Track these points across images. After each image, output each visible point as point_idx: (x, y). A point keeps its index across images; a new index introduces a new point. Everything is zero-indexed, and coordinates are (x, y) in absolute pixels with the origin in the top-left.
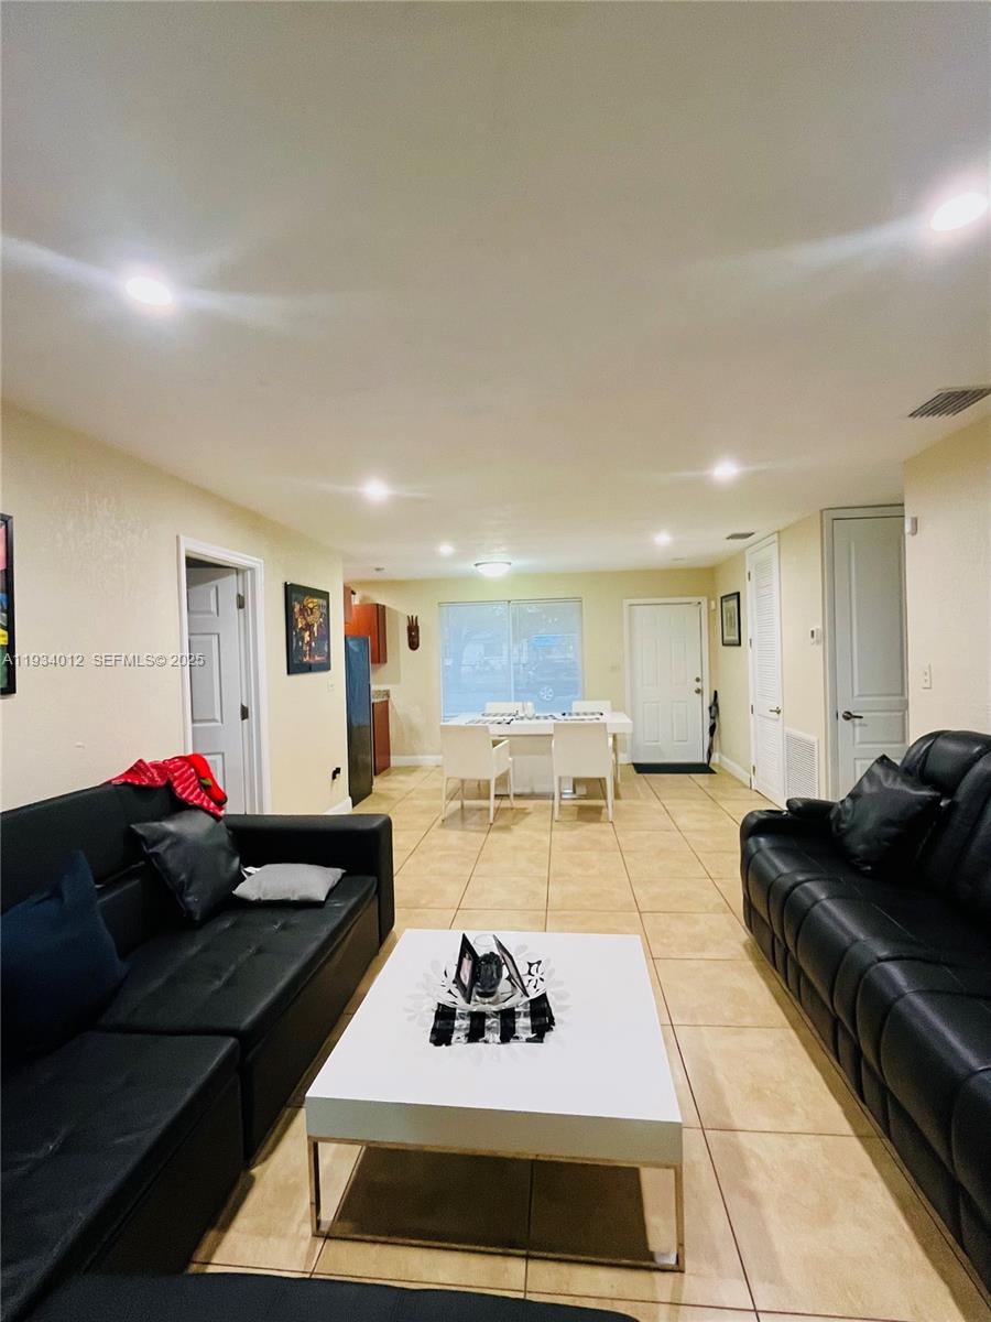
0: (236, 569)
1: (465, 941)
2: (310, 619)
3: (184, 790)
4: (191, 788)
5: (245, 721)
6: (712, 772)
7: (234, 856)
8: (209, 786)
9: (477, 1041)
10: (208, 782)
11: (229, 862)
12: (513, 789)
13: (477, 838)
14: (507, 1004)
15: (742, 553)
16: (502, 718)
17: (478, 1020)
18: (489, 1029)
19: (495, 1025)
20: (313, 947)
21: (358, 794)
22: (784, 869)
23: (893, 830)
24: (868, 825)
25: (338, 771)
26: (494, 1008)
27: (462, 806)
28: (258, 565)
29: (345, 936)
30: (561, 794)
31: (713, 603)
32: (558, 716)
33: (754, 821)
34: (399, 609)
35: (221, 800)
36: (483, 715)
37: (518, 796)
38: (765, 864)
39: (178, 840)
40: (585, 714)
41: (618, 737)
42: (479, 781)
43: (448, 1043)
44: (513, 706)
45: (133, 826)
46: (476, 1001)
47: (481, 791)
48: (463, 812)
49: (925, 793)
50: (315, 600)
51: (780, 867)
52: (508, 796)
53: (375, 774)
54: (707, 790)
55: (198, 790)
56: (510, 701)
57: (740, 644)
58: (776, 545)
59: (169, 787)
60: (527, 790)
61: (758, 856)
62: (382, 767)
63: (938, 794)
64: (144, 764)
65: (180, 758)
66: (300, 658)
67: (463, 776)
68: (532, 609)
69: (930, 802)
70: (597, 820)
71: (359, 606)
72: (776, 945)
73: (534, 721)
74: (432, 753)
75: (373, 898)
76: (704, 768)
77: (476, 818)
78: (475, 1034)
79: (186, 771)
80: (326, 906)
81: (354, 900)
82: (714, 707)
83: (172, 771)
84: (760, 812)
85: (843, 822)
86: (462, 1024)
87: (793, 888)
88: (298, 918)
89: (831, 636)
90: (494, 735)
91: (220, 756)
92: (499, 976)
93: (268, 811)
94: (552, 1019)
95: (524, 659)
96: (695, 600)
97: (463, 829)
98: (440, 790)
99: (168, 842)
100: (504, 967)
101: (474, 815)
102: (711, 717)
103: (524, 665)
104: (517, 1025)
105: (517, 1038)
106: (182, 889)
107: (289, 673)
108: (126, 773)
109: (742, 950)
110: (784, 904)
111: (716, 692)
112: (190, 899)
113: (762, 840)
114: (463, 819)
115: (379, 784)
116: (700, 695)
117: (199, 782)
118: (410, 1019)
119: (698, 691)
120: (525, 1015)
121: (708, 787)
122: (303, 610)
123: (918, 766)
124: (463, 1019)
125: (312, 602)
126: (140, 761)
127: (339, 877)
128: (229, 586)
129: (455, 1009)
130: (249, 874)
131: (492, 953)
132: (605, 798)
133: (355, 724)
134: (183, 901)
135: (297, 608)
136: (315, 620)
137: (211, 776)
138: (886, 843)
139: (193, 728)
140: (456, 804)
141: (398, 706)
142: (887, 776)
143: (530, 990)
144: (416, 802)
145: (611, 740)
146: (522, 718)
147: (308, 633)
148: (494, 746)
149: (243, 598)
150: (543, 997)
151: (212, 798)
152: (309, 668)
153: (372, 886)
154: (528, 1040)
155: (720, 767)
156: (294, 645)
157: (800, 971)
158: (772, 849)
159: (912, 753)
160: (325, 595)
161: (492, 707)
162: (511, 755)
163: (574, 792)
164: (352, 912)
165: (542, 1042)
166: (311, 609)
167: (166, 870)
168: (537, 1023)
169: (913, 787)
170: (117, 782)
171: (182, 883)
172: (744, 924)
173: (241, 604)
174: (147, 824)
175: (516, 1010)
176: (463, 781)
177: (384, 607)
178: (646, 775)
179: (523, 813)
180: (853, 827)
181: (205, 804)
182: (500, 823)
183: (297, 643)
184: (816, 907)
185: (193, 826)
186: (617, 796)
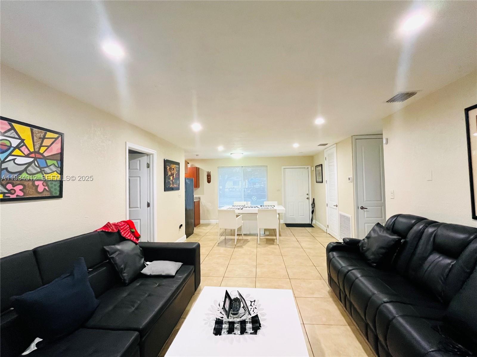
0: (147, 154)
1: (227, 292)
2: (172, 172)
3: (125, 233)
4: (127, 232)
5: (149, 208)
6: (313, 227)
7: (142, 258)
8: (134, 232)
9: (231, 333)
10: (133, 230)
11: (140, 260)
12: (243, 232)
13: (230, 250)
14: (243, 318)
15: (323, 151)
16: (239, 207)
17: (232, 324)
18: (236, 328)
19: (238, 327)
20: (169, 294)
21: (189, 233)
22: (343, 265)
23: (383, 251)
24: (374, 248)
25: (181, 225)
26: (239, 320)
27: (225, 238)
28: (154, 153)
29: (182, 289)
30: (260, 234)
31: (313, 168)
32: (259, 206)
33: (331, 246)
34: (204, 169)
35: (138, 237)
36: (233, 206)
37: (245, 235)
38: (336, 263)
39: (121, 252)
40: (269, 206)
41: (280, 215)
42: (231, 229)
43: (220, 334)
44: (243, 203)
45: (104, 247)
46: (231, 316)
47: (232, 233)
48: (225, 241)
49: (395, 237)
50: (175, 165)
51: (342, 264)
52: (241, 235)
53: (195, 227)
54: (312, 234)
55: (130, 233)
56: (242, 201)
57: (322, 182)
58: (335, 148)
59: (119, 232)
60: (248, 233)
61: (333, 259)
62: (197, 224)
63: (400, 238)
64: (110, 224)
65: (124, 222)
66: (169, 185)
67: (226, 228)
68: (249, 170)
69: (397, 240)
70: (273, 244)
71: (190, 168)
72: (341, 293)
73: (251, 208)
74: (215, 219)
75: (193, 274)
76: (310, 225)
77: (230, 243)
78: (231, 331)
79: (126, 226)
80: (175, 277)
81: (186, 275)
82: (313, 204)
83: (120, 226)
84: (333, 242)
85: (365, 247)
86: (225, 326)
87: (348, 272)
88: (165, 282)
89: (356, 180)
90: (237, 213)
91: (139, 220)
92: (240, 307)
93: (156, 241)
94: (260, 324)
95: (247, 187)
96: (306, 167)
97: (225, 247)
98: (218, 232)
99: (117, 253)
100: (242, 302)
101: (230, 241)
102: (312, 208)
103: (247, 189)
104: (246, 327)
105: (247, 332)
106: (122, 271)
107: (165, 191)
108: (103, 227)
109: (328, 294)
110: (344, 278)
111: (314, 199)
112: (125, 275)
113: (334, 253)
114: (226, 243)
115: (196, 230)
116: (308, 200)
117: (130, 230)
118: (206, 324)
119: (308, 198)
120: (250, 323)
121: (312, 232)
122: (170, 169)
123: (391, 227)
124: (226, 324)
125: (173, 166)
126: (109, 223)
127: (180, 266)
128: (144, 160)
129: (223, 320)
130: (147, 265)
131: (237, 298)
132: (276, 236)
133: (188, 209)
134: (122, 275)
135: (168, 168)
136: (175, 172)
137: (134, 228)
138: (381, 256)
139: (129, 210)
140: (223, 238)
141: (203, 202)
142: (380, 231)
143: (251, 312)
144: (209, 237)
145: (278, 215)
146: (247, 207)
147: (172, 177)
148: (237, 217)
149: (149, 164)
150: (257, 316)
151: (135, 236)
152: (172, 189)
153: (192, 270)
154: (251, 334)
155: (316, 225)
156: (167, 181)
157: (351, 304)
158: (339, 257)
159: (389, 222)
160: (178, 164)
161: (236, 203)
162: (243, 220)
163: (265, 233)
164: (184, 280)
165: (256, 334)
166: (173, 169)
167: (116, 264)
168: (255, 326)
169: (390, 235)
170: (99, 231)
171: (122, 269)
172: (328, 284)
173: (148, 166)
174: (109, 246)
175: (246, 320)
176: (226, 229)
177: (199, 168)
178: (290, 228)
179: (247, 241)
180: (368, 249)
181: (132, 238)
182: (238, 245)
183: (168, 180)
184: (357, 280)
185: (127, 247)
186: (280, 235)
